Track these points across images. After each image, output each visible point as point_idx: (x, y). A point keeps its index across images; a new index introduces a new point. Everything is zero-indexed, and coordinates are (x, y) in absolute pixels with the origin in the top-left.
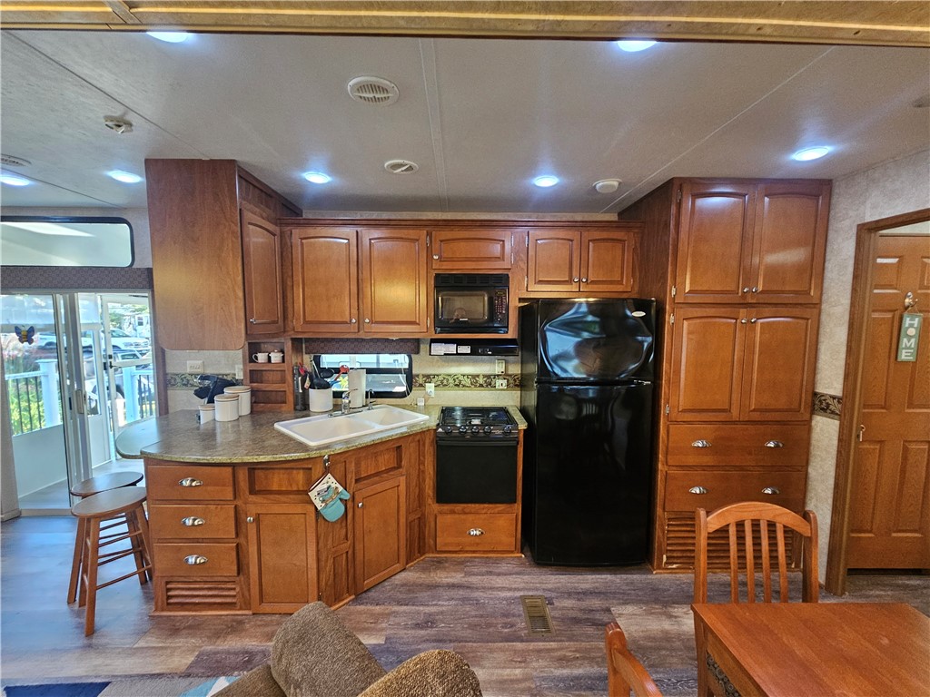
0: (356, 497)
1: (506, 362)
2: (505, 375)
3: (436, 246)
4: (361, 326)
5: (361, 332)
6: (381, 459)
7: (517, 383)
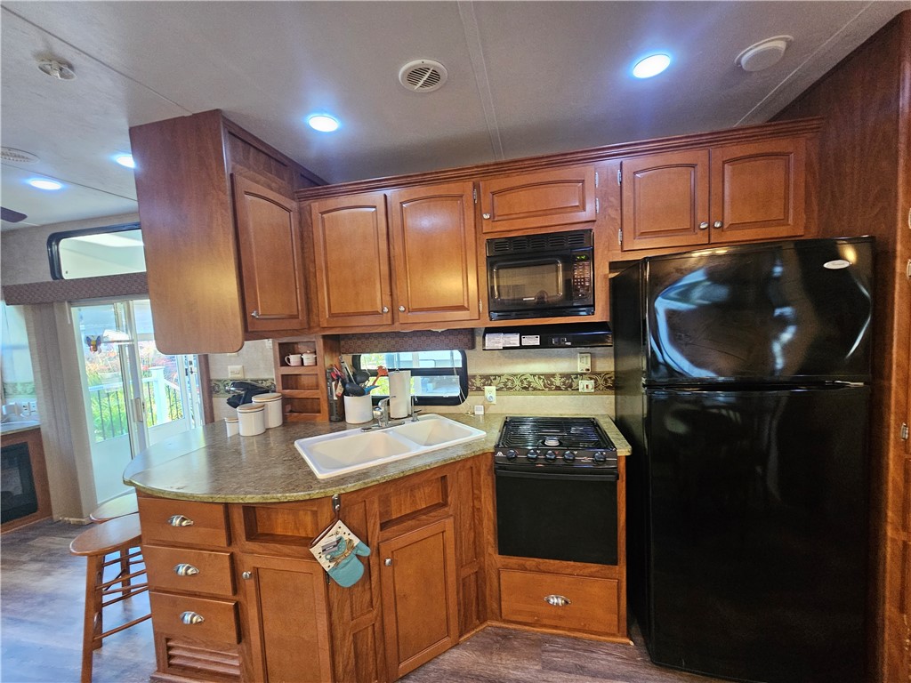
0: (382, 550)
1: (593, 356)
2: (592, 374)
3: (486, 201)
4: (396, 317)
5: (397, 324)
6: (419, 494)
7: (610, 383)
